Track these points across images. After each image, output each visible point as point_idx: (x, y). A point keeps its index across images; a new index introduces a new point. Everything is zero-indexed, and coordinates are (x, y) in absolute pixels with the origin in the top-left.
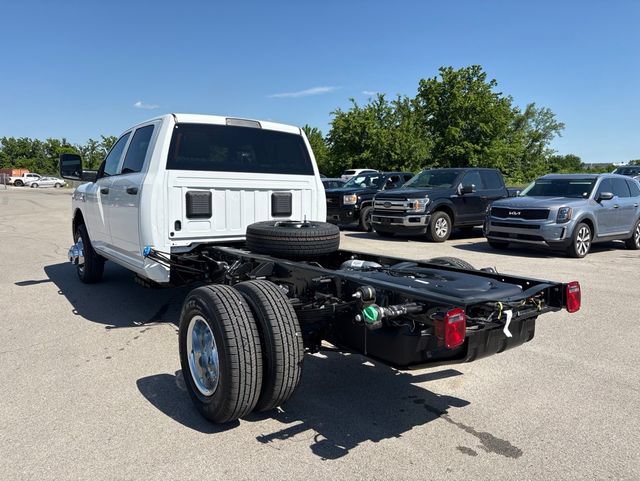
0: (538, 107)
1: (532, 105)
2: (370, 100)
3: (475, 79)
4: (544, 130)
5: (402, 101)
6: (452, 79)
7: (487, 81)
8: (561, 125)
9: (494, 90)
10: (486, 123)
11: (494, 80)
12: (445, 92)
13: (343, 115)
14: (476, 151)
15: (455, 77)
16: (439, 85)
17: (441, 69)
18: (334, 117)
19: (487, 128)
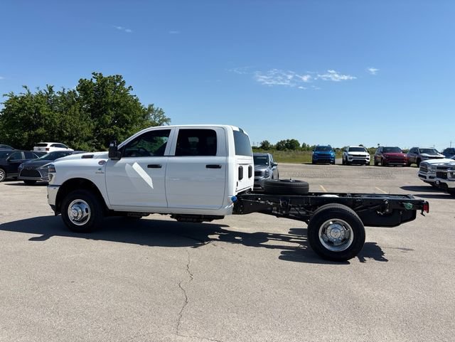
0: (155, 107)
1: (152, 105)
2: (38, 88)
3: (118, 84)
4: (159, 121)
5: (66, 92)
6: (103, 82)
7: (126, 86)
8: (169, 119)
9: (131, 93)
10: (128, 114)
11: (131, 87)
12: (98, 90)
13: (16, 98)
14: (122, 132)
15: (106, 81)
16: (94, 85)
17: (93, 74)
18: (8, 98)
19: (129, 118)
